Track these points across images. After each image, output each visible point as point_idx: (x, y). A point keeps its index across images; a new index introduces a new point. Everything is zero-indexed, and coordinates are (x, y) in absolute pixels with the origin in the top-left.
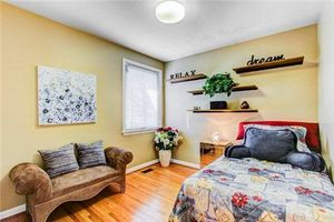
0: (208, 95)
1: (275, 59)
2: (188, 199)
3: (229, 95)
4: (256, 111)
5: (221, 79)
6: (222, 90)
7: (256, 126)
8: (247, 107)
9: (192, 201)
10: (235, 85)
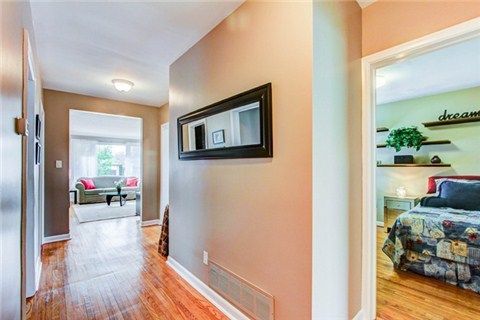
0: (394, 149)
1: (472, 114)
2: (404, 227)
3: (418, 149)
4: (449, 166)
5: (408, 133)
6: (410, 144)
7: (450, 180)
8: (439, 161)
9: (409, 228)
10: (425, 139)
